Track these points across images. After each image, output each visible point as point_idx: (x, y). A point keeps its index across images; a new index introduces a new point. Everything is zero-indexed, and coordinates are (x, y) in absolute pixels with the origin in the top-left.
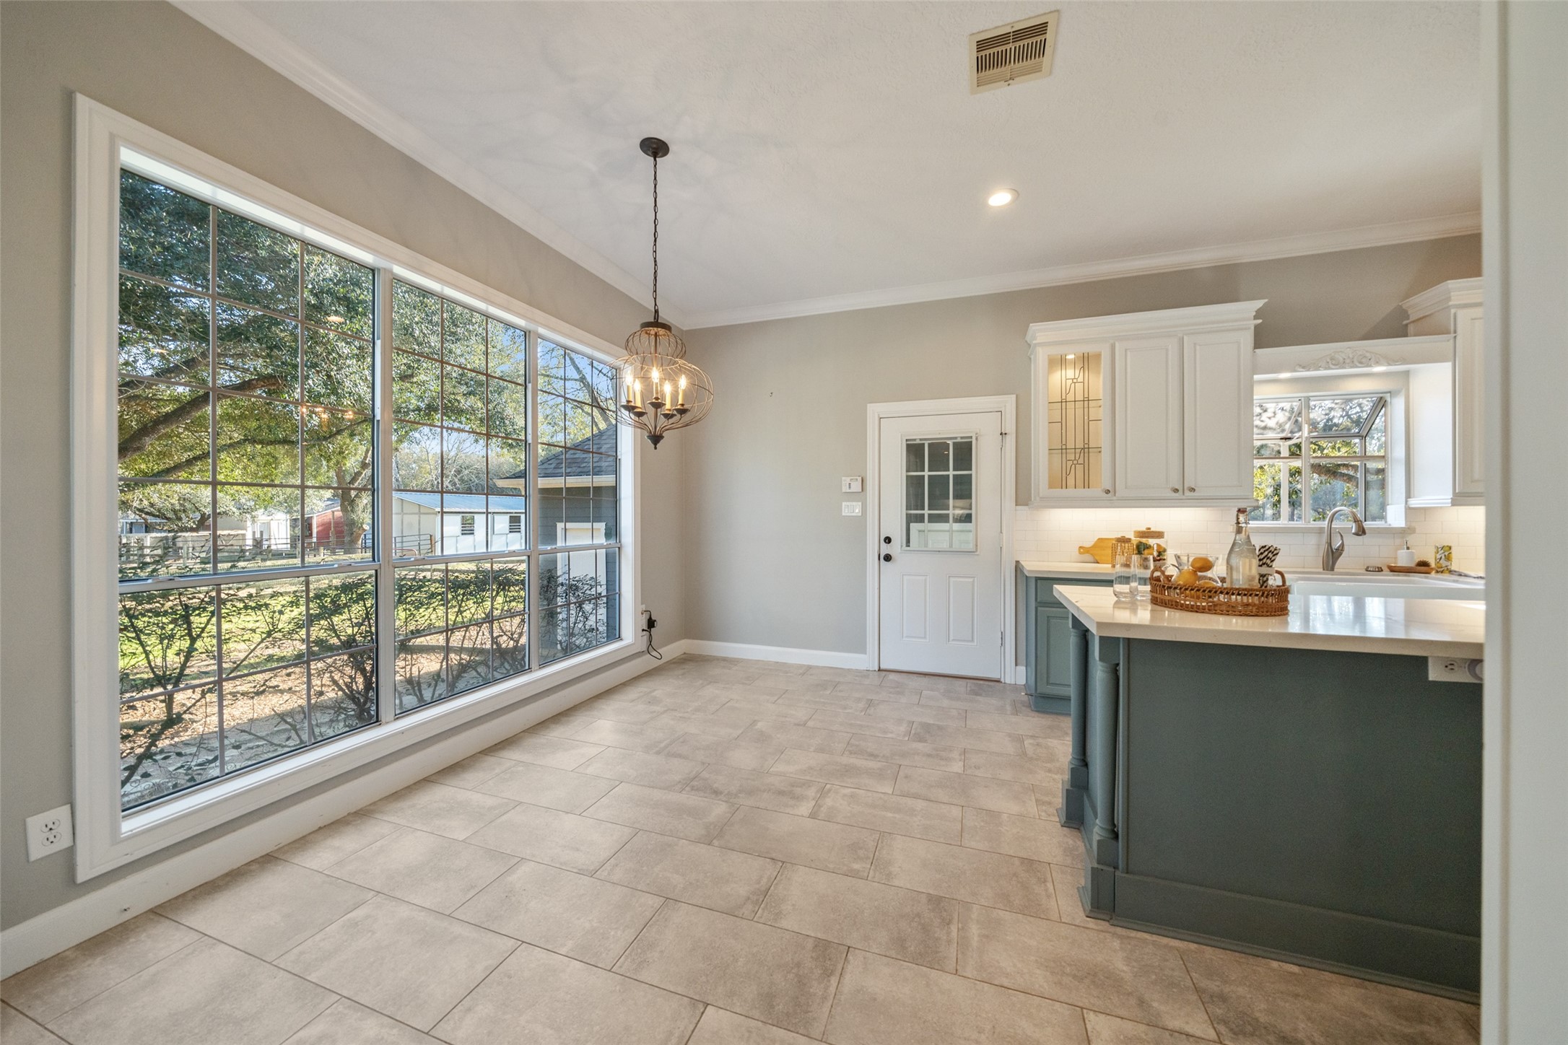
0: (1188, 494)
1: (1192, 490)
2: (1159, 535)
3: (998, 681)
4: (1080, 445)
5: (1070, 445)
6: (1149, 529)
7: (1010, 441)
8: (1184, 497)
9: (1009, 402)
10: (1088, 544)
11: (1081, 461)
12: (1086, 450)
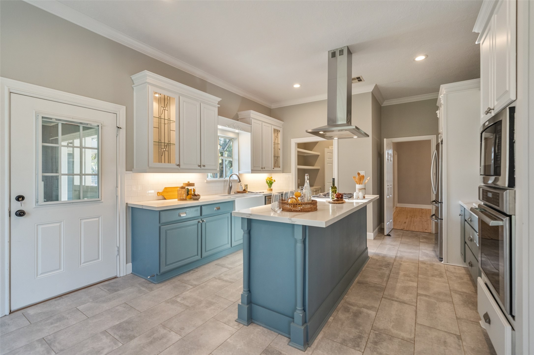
0: (202, 167)
1: (204, 166)
2: (192, 185)
3: (116, 277)
4: (166, 142)
5: (163, 141)
6: (189, 182)
7: (123, 132)
8: (201, 169)
9: (122, 110)
10: (161, 191)
11: (167, 149)
12: (169, 144)
